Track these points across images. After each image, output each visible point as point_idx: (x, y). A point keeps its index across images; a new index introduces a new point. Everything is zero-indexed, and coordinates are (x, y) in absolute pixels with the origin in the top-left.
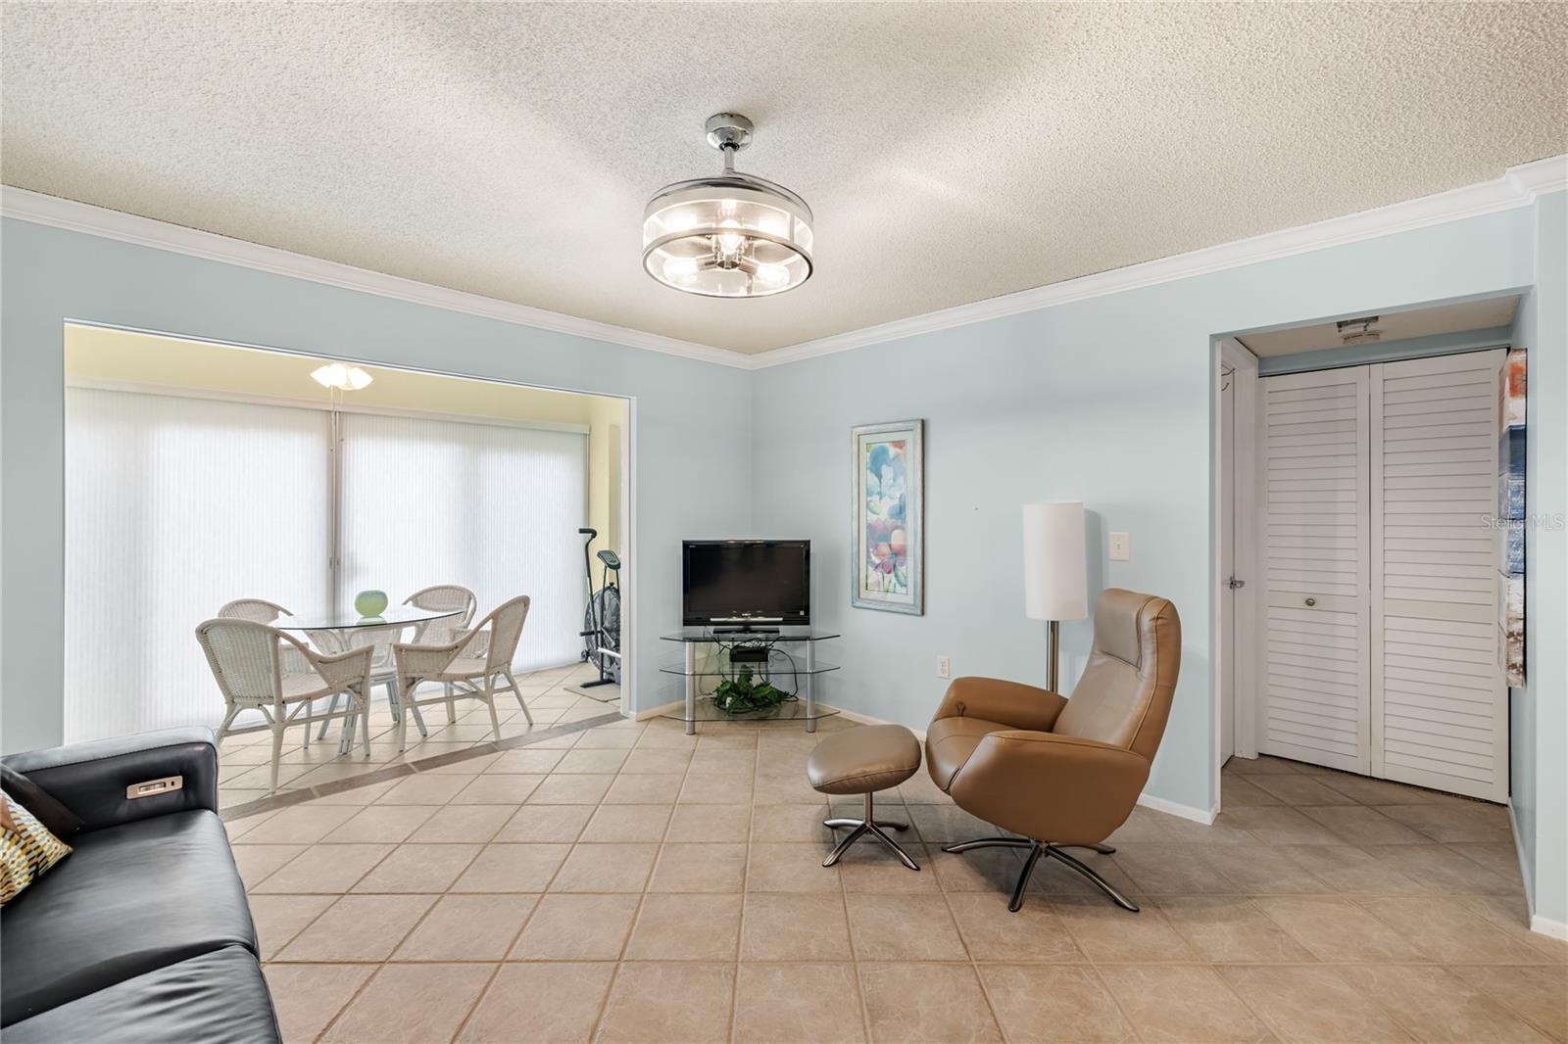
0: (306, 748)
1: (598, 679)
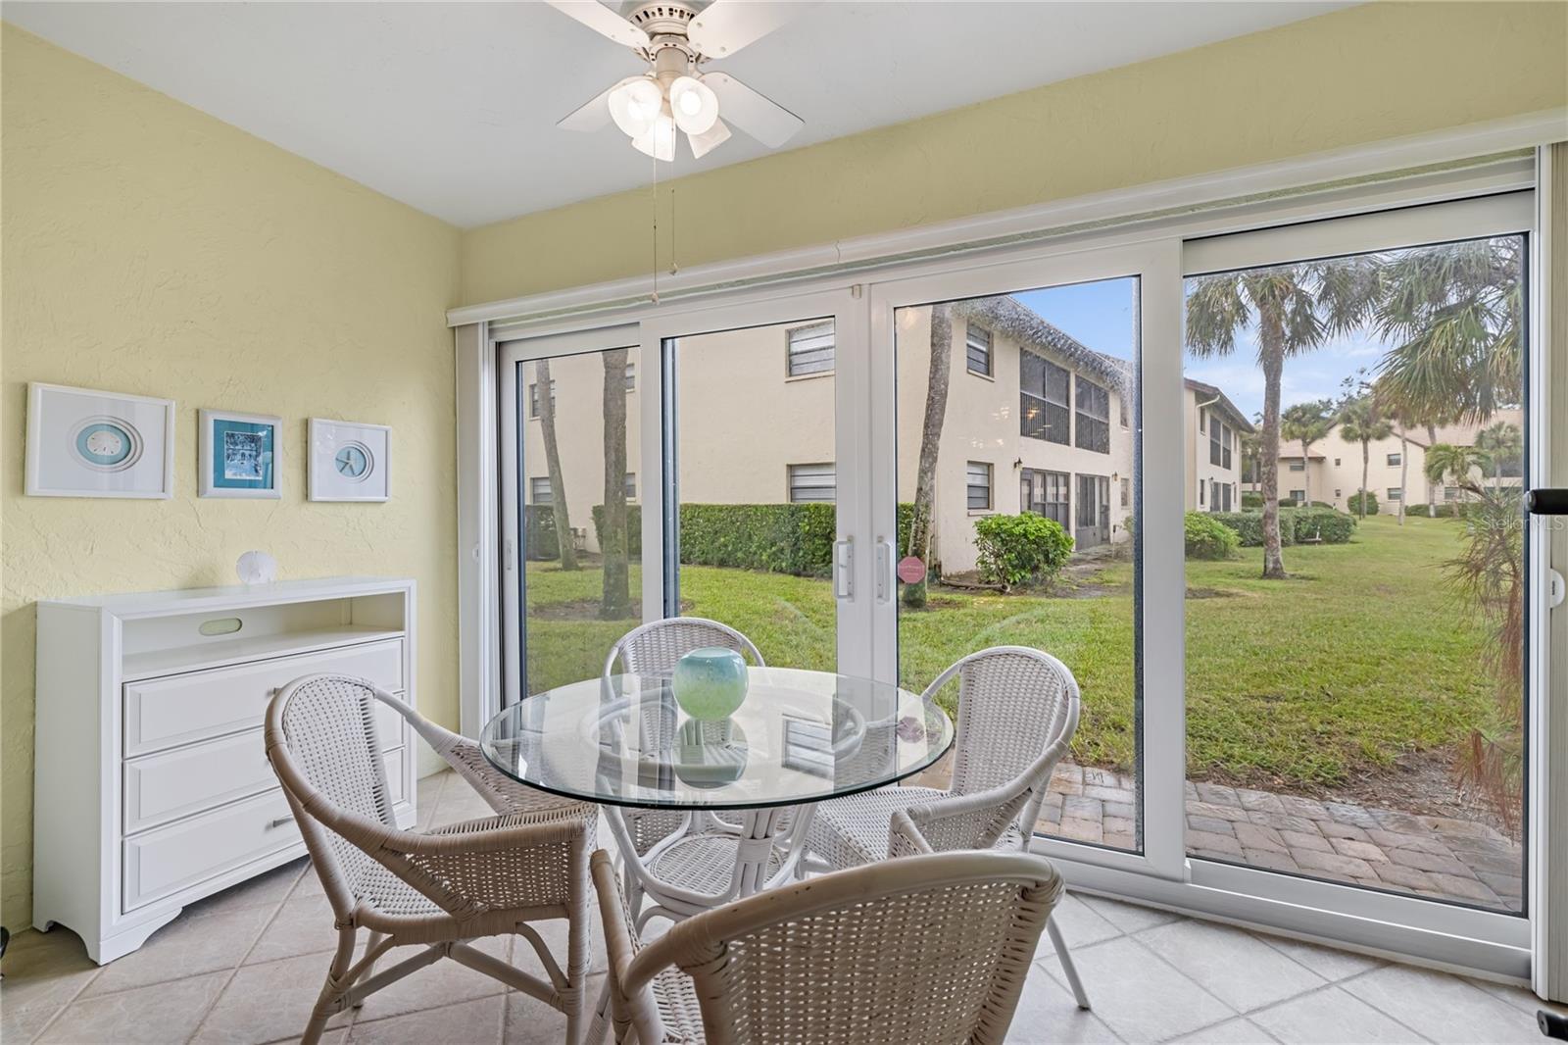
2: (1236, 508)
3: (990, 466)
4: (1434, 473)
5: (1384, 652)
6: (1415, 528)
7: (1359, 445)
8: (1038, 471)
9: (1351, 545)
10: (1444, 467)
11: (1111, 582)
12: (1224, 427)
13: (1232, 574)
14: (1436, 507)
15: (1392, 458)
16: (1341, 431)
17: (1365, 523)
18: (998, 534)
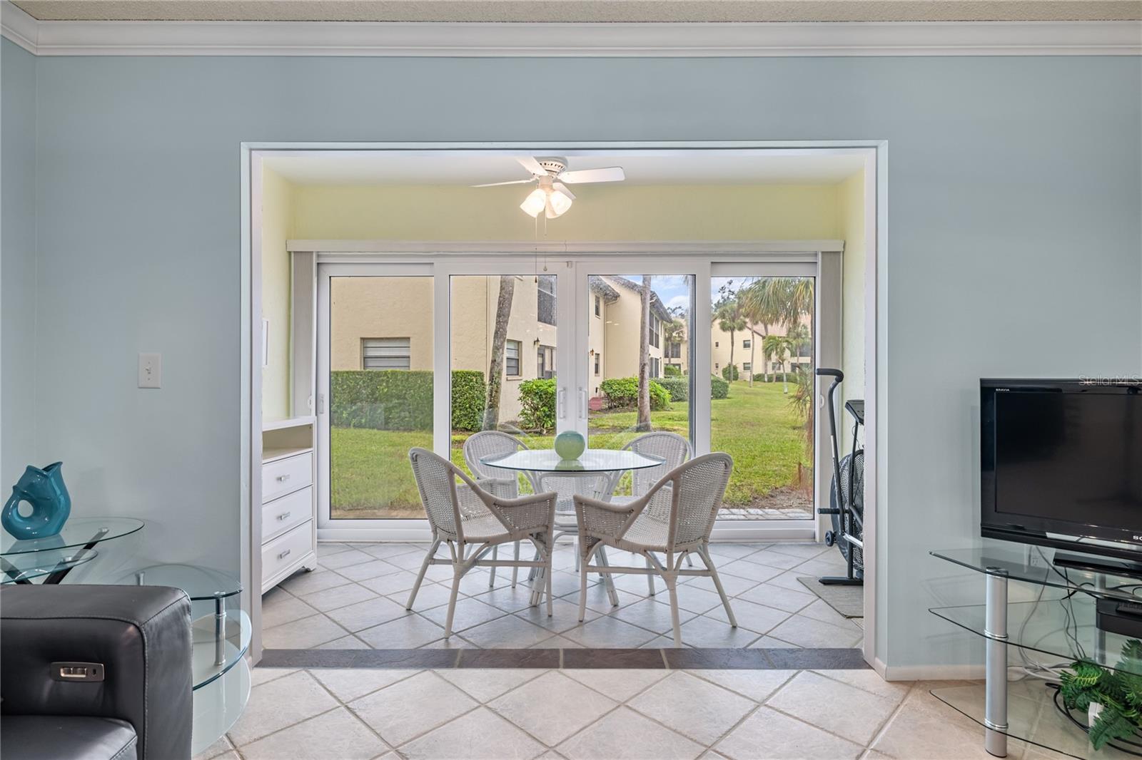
0: (514, 587)
1: (845, 575)
2: (661, 375)
3: (519, 343)
4: (767, 353)
5: (756, 453)
6: (757, 389)
7: (729, 333)
8: (548, 347)
9: (729, 400)
10: (772, 350)
11: (603, 426)
12: (656, 318)
13: (670, 419)
14: (768, 375)
15: (746, 342)
16: (720, 324)
17: (732, 386)
18: (537, 393)
